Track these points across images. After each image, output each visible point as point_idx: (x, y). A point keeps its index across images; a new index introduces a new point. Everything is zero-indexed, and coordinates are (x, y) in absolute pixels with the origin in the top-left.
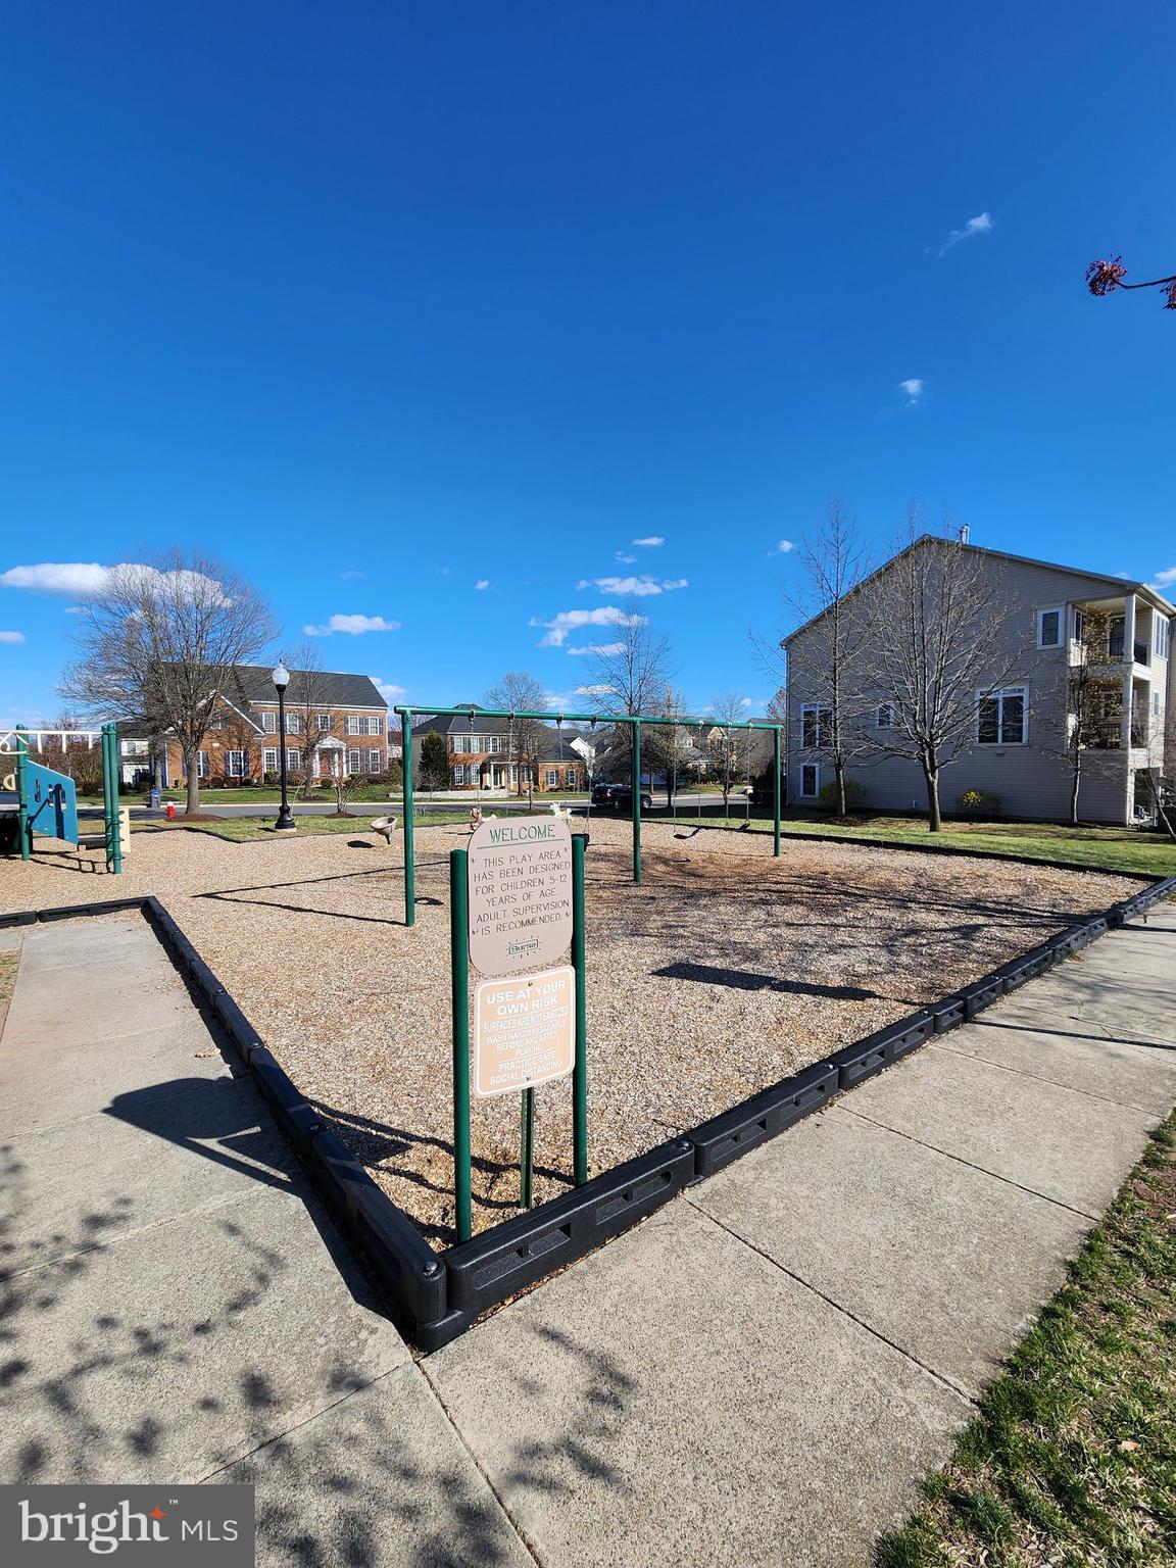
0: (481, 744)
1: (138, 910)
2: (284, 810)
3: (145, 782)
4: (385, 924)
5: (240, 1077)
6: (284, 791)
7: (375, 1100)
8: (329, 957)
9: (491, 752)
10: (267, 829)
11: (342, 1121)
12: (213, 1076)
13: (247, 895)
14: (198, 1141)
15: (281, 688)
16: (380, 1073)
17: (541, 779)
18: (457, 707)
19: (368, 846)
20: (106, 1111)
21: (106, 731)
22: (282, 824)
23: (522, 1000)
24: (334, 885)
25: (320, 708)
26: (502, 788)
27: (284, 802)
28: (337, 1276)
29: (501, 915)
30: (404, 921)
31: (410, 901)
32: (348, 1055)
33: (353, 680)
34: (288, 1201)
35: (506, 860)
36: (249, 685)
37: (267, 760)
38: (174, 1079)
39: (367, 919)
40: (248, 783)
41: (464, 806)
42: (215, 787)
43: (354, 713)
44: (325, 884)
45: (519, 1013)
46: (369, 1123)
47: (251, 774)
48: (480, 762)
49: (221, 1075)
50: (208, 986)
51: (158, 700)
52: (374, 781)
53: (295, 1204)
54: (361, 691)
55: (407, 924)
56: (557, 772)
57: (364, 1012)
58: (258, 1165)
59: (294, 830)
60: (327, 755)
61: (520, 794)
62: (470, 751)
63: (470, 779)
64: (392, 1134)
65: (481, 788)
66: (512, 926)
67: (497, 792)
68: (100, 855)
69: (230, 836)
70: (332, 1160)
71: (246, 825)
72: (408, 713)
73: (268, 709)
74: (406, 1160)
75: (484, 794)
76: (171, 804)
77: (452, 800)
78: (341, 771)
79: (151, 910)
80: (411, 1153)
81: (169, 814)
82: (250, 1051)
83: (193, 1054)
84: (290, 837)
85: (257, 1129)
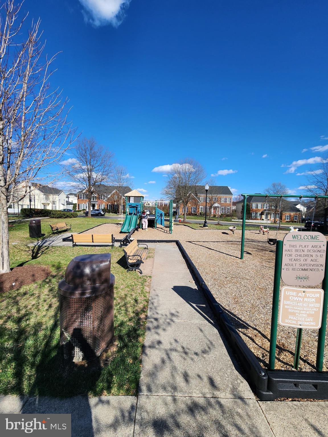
0: (262, 205)
1: (175, 243)
2: (205, 222)
3: (175, 213)
4: (234, 257)
5: (199, 290)
6: (206, 218)
7: (236, 309)
8: (219, 263)
9: (265, 208)
10: (201, 227)
11: (227, 312)
12: (194, 288)
13: (198, 243)
14: (191, 303)
15: (207, 190)
16: (237, 301)
17: (283, 217)
18: (255, 194)
19: (227, 234)
20: (172, 289)
21: (171, 201)
22: (205, 226)
23: (300, 297)
24: (219, 244)
25: (215, 196)
26: (268, 220)
27: (206, 220)
28: (229, 358)
29: (294, 265)
30: (240, 257)
31: (242, 252)
32: (227, 293)
33: (224, 188)
34: (214, 329)
35: (298, 246)
36: (198, 190)
37: (201, 209)
38: (185, 286)
39: (229, 255)
40: (196, 215)
41: (255, 225)
42: (189, 215)
43: (223, 197)
44: (216, 243)
45: (298, 301)
46: (235, 316)
47: (197, 212)
48: (261, 211)
49: (195, 288)
50: (191, 265)
51: (179, 194)
52: (228, 216)
53: (216, 331)
54: (226, 191)
55: (241, 258)
56: (290, 216)
57: (230, 282)
58: (205, 315)
59: (208, 227)
60: (215, 208)
61: (275, 222)
62: (258, 208)
63: (257, 217)
64: (242, 322)
65: (261, 220)
66: (298, 270)
67: (266, 221)
68: (168, 229)
69: (193, 228)
70: (226, 323)
71: (196, 225)
72: (246, 196)
73: (202, 196)
74: (248, 332)
75: (262, 221)
76: (180, 219)
77: (251, 223)
78: (219, 213)
79: (178, 243)
80: (249, 330)
81: (180, 221)
82: (202, 284)
83: (188, 281)
84: (207, 229)
85: (204, 306)
